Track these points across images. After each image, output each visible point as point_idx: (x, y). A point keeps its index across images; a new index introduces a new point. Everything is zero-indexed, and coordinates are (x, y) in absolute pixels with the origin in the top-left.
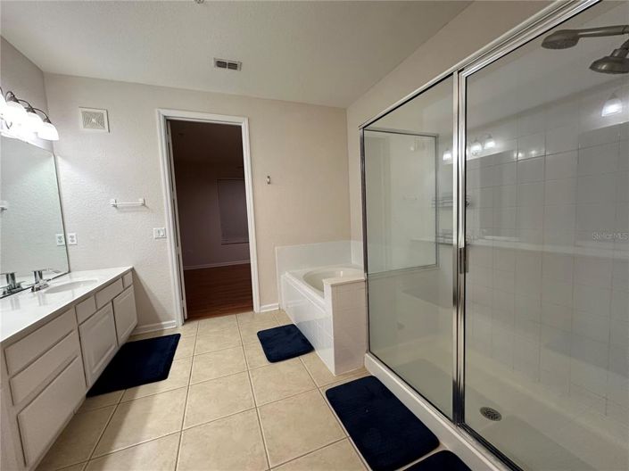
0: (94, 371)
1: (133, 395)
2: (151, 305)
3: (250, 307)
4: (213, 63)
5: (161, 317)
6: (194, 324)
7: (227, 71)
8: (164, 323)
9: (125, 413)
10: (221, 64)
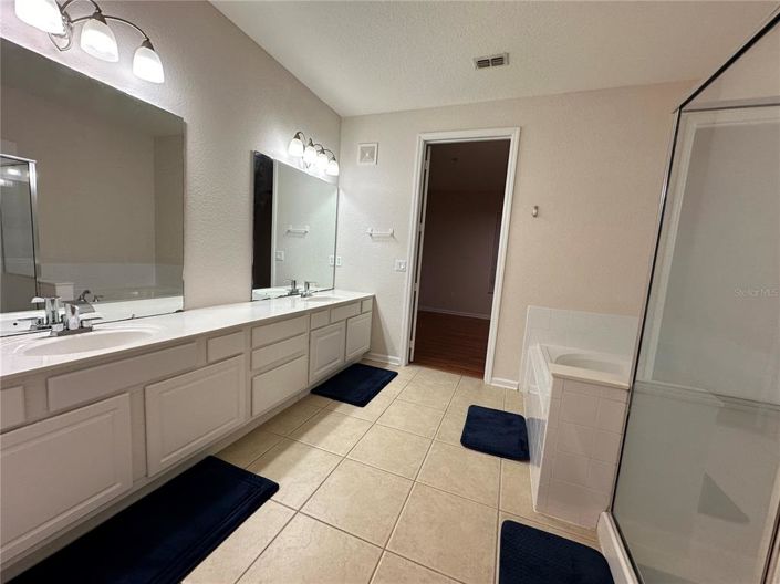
0: (316, 373)
1: (335, 407)
2: (382, 335)
3: (481, 374)
4: (474, 65)
5: (389, 350)
6: (415, 369)
7: (491, 69)
8: (390, 357)
9: (321, 418)
10: (482, 63)
